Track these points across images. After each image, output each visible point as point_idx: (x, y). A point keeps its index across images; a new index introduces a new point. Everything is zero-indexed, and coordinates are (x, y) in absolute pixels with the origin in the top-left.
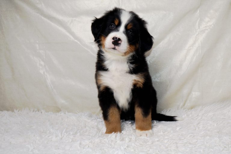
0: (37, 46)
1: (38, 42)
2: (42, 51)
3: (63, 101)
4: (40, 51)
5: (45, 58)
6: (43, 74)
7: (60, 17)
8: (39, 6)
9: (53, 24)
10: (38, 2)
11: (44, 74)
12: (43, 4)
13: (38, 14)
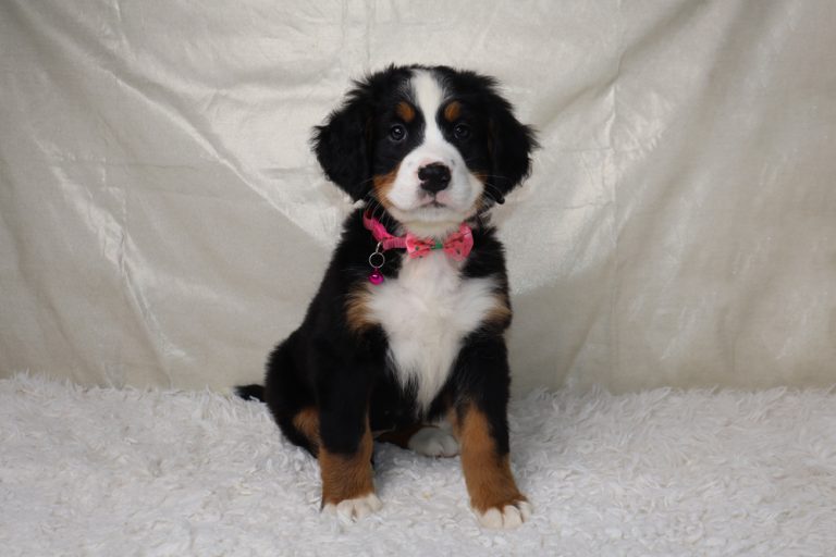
0: (103, 171)
1: (104, 160)
2: (117, 189)
3: (179, 353)
4: (111, 189)
5: (125, 211)
6: (116, 262)
7: (179, 86)
8: (113, 46)
9: (154, 106)
10: (108, 31)
11: (120, 262)
12: (125, 42)
13: (106, 72)
